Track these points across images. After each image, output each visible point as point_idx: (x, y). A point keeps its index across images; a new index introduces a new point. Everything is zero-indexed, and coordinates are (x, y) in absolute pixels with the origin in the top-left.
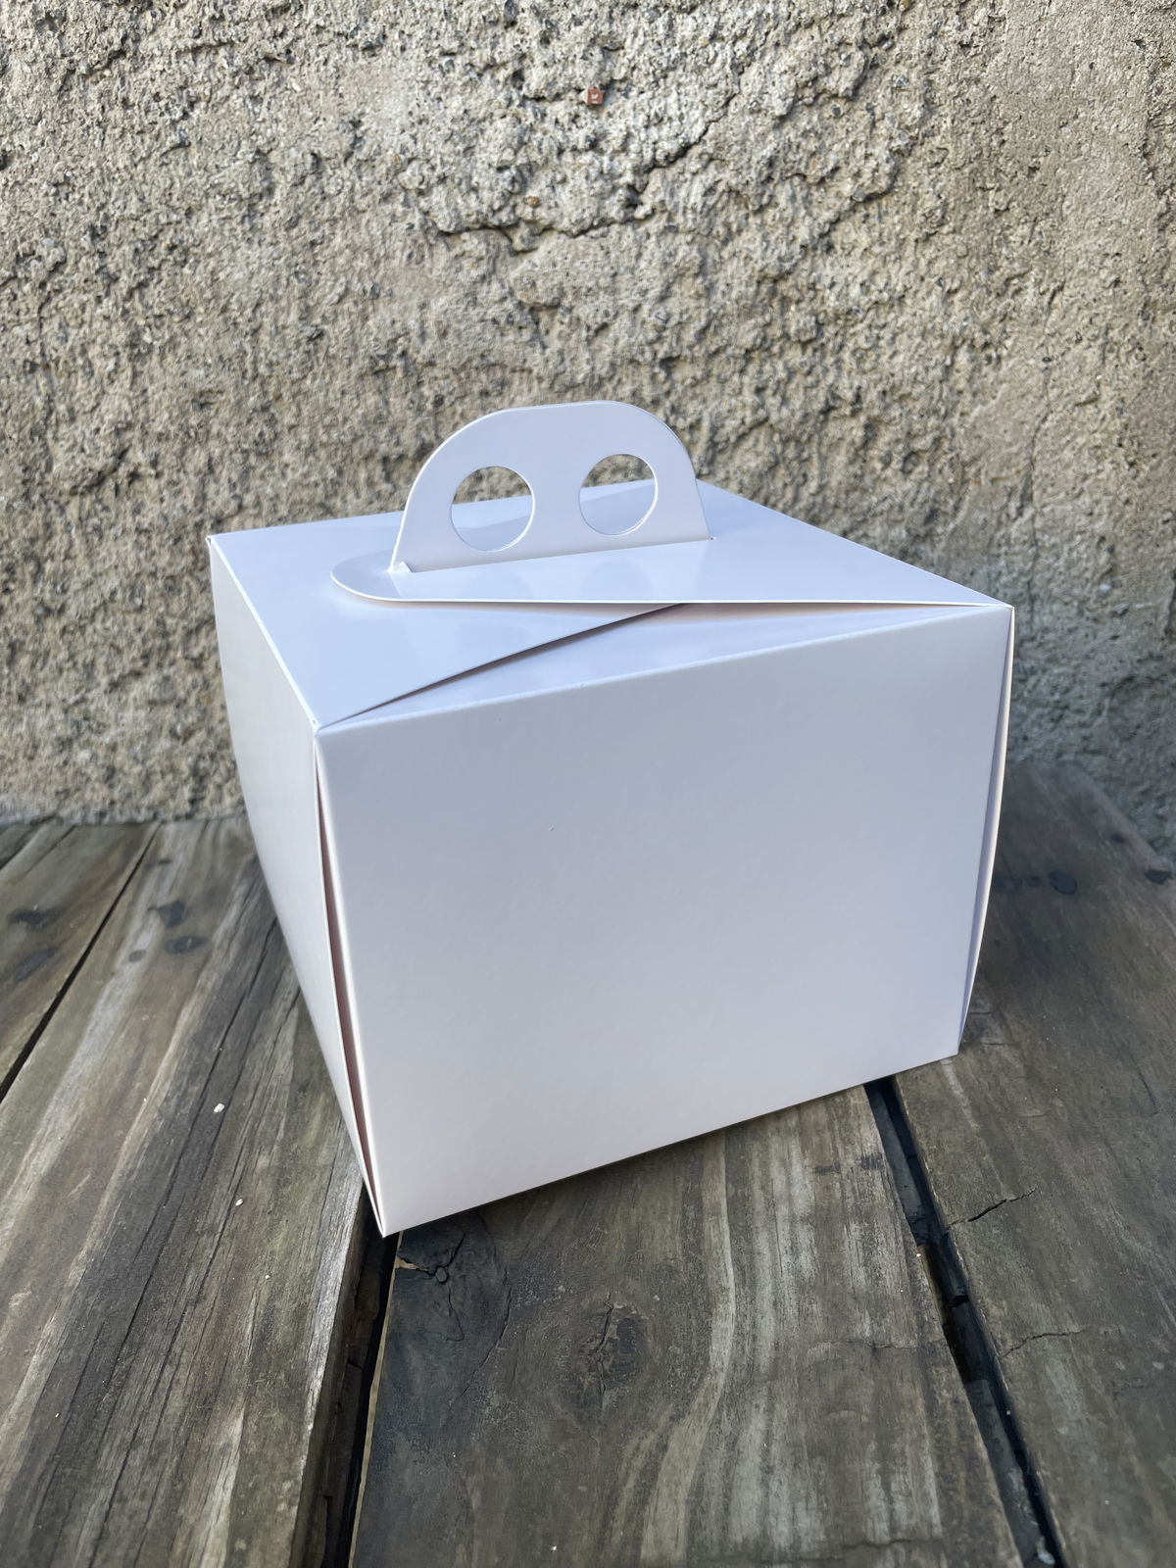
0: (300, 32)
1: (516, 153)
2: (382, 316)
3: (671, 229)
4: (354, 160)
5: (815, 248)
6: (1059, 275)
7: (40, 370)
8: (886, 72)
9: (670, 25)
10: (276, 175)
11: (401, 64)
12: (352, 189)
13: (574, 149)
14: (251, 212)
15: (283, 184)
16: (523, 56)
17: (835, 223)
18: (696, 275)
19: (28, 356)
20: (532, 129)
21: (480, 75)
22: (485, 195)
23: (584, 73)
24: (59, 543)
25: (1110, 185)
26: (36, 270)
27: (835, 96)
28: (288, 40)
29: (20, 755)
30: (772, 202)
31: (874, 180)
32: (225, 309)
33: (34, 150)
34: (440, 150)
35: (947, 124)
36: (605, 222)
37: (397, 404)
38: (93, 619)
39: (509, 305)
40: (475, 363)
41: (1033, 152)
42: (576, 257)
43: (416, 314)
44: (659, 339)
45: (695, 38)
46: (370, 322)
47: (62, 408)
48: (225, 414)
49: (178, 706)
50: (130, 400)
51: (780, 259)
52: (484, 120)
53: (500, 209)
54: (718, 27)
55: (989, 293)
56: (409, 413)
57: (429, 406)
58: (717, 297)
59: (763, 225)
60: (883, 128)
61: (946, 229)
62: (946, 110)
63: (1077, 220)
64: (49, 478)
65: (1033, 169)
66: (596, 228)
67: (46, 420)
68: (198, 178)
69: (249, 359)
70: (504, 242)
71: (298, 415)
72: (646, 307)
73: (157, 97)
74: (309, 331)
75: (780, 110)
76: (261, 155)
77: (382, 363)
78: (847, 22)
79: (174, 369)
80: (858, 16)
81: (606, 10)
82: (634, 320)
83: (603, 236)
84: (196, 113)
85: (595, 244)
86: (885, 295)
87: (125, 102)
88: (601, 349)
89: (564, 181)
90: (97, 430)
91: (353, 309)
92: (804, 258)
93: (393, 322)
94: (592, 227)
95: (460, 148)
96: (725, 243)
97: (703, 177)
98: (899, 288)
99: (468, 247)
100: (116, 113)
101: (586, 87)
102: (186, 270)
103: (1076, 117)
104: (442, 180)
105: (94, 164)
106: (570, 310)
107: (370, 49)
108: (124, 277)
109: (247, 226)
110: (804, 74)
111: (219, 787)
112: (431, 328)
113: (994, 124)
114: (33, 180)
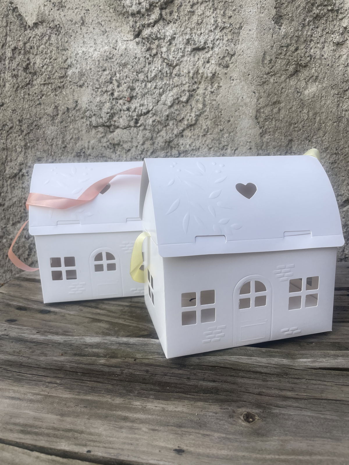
1: (111, 110)
2: (79, 143)
3: (145, 129)
5: (178, 136)
6: (236, 145)
7: (5, 150)
8: (194, 97)
9: (146, 85)
10: (59, 112)
11: (87, 90)
12: (75, 116)
13: (124, 110)
15: (60, 113)
16: (113, 90)
17: (183, 130)
18: (151, 140)
20: (115, 105)
21: (104, 93)
22: (104, 119)
23: (126, 94)
24: (5, 189)
25: (248, 125)
26: (7, 128)
27: (183, 102)
30: (168, 125)
31: (191, 121)
33: (9, 103)
34: (94, 108)
35: (208, 110)
36: (130, 127)
38: (10, 207)
39: (108, 143)
40: (100, 155)
41: (228, 117)
42: (123, 134)
44: (142, 153)
45: (151, 88)
47: (9, 159)
50: (24, 158)
51: (170, 137)
52: (104, 103)
53: (107, 122)
54: (156, 86)
55: (219, 149)
58: (156, 145)
59: (166, 130)
60: (194, 110)
61: (208, 133)
62: (208, 107)
63: (240, 133)
64: (4, 174)
65: (229, 121)
66: (128, 127)
67: (5, 161)
68: (42, 111)
69: (50, 151)
70: (108, 129)
72: (139, 146)
73: (35, 93)
74: (63, 146)
75: (169, 104)
76: (56, 107)
78: (185, 86)
79: (33, 152)
80: (188, 85)
81: (132, 81)
82: (136, 149)
83: (130, 129)
84: (43, 97)
85: (128, 131)
86: (194, 148)
90: (16, 164)
91: (74, 142)
92: (176, 138)
93: (82, 145)
94: (127, 127)
95: (99, 108)
96: (158, 133)
97: (152, 118)
98: (198, 146)
99: (100, 130)
100: (27, 96)
101: (127, 97)
102: (38, 131)
103: (239, 109)
104: (94, 115)
105: (21, 107)
106: (122, 145)
107: (81, 86)
108: (25, 131)
109: (52, 122)
110: (175, 97)
112: (90, 147)
113: (219, 110)
114: (8, 109)
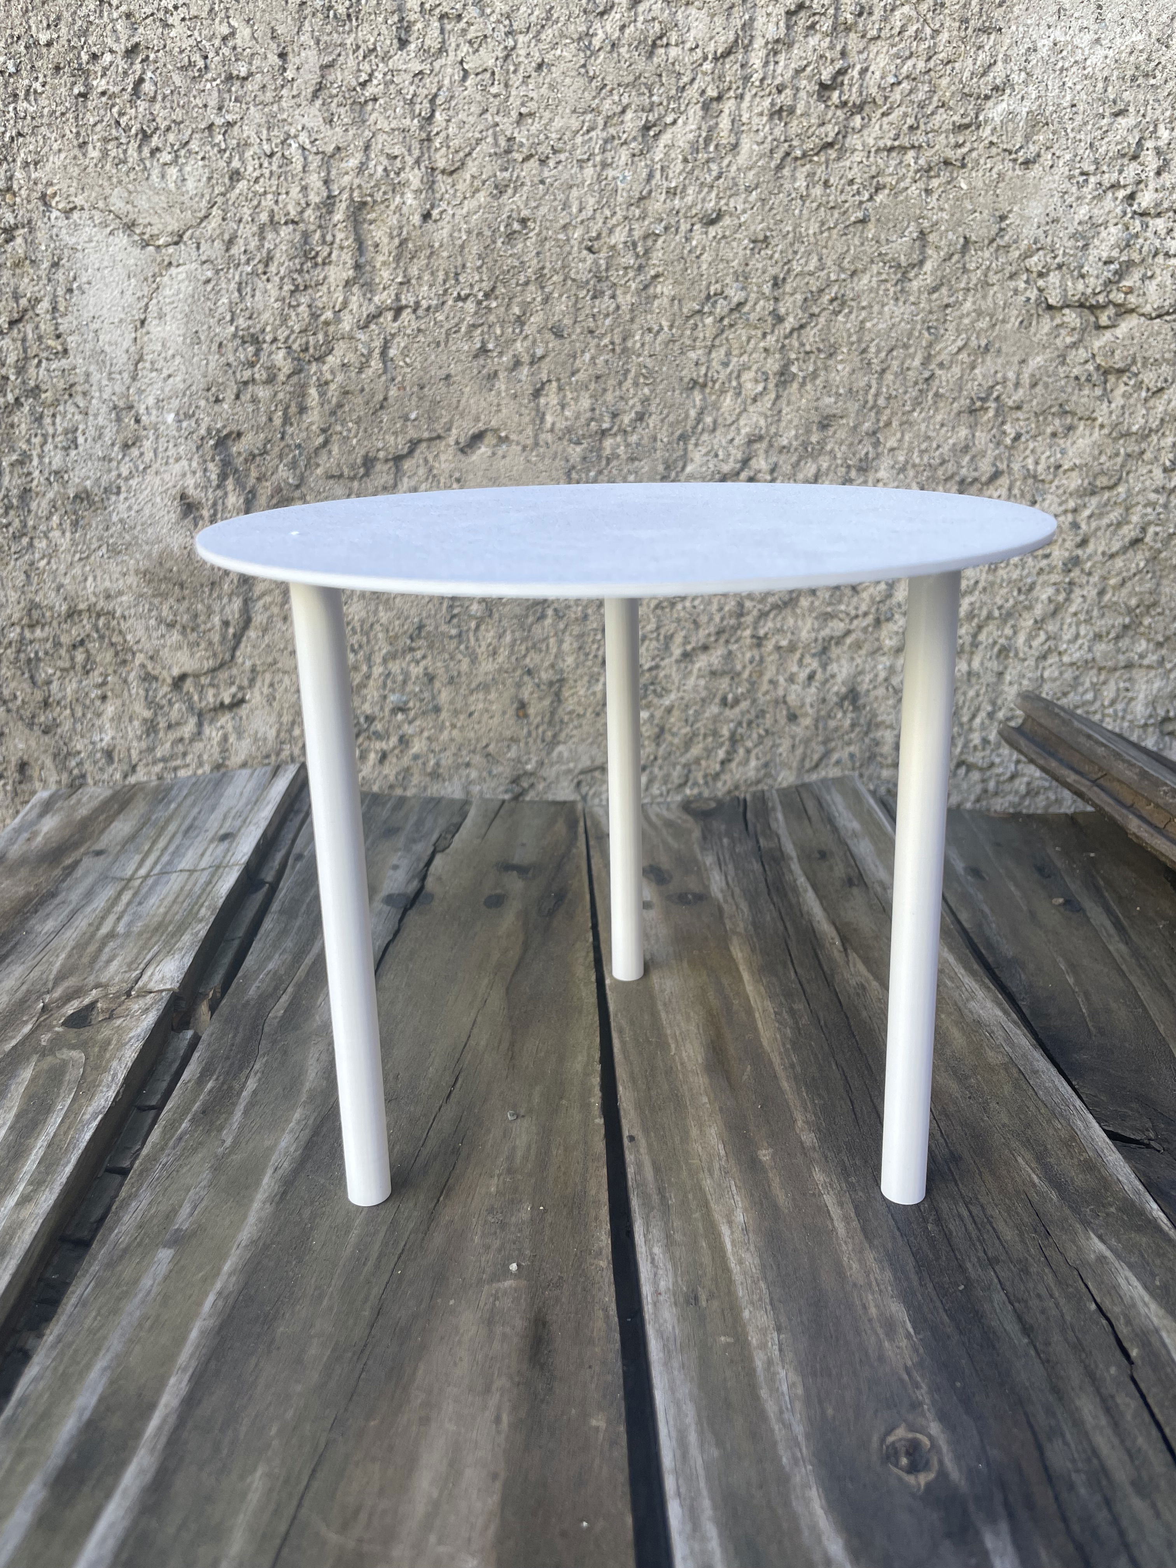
0: (975, 145)
4: (995, 245)
14: (905, 278)
19: (694, 375)
28: (964, 150)
29: (590, 710)
32: (864, 351)
37: (982, 437)
43: (1015, 367)
46: (977, 371)
48: (842, 434)
49: (732, 678)
56: (991, 445)
57: (1008, 441)
71: (900, 440)
77: (978, 404)
87: (826, 184)
88: (1154, 407)
89: (1152, 277)
111: (748, 751)
